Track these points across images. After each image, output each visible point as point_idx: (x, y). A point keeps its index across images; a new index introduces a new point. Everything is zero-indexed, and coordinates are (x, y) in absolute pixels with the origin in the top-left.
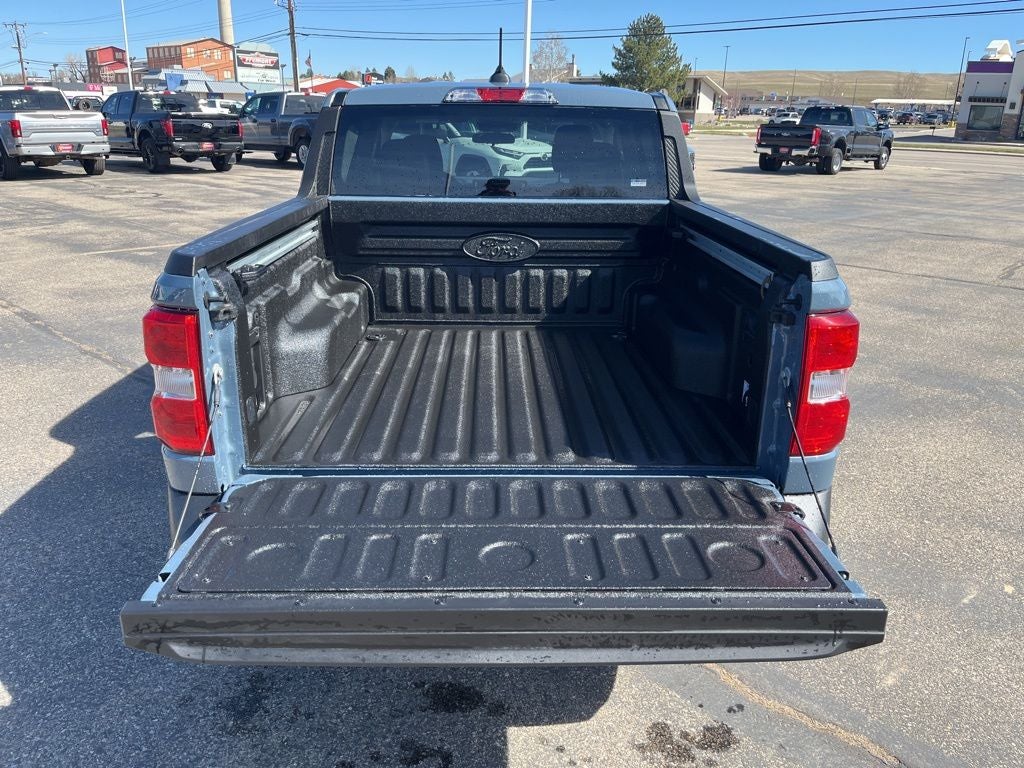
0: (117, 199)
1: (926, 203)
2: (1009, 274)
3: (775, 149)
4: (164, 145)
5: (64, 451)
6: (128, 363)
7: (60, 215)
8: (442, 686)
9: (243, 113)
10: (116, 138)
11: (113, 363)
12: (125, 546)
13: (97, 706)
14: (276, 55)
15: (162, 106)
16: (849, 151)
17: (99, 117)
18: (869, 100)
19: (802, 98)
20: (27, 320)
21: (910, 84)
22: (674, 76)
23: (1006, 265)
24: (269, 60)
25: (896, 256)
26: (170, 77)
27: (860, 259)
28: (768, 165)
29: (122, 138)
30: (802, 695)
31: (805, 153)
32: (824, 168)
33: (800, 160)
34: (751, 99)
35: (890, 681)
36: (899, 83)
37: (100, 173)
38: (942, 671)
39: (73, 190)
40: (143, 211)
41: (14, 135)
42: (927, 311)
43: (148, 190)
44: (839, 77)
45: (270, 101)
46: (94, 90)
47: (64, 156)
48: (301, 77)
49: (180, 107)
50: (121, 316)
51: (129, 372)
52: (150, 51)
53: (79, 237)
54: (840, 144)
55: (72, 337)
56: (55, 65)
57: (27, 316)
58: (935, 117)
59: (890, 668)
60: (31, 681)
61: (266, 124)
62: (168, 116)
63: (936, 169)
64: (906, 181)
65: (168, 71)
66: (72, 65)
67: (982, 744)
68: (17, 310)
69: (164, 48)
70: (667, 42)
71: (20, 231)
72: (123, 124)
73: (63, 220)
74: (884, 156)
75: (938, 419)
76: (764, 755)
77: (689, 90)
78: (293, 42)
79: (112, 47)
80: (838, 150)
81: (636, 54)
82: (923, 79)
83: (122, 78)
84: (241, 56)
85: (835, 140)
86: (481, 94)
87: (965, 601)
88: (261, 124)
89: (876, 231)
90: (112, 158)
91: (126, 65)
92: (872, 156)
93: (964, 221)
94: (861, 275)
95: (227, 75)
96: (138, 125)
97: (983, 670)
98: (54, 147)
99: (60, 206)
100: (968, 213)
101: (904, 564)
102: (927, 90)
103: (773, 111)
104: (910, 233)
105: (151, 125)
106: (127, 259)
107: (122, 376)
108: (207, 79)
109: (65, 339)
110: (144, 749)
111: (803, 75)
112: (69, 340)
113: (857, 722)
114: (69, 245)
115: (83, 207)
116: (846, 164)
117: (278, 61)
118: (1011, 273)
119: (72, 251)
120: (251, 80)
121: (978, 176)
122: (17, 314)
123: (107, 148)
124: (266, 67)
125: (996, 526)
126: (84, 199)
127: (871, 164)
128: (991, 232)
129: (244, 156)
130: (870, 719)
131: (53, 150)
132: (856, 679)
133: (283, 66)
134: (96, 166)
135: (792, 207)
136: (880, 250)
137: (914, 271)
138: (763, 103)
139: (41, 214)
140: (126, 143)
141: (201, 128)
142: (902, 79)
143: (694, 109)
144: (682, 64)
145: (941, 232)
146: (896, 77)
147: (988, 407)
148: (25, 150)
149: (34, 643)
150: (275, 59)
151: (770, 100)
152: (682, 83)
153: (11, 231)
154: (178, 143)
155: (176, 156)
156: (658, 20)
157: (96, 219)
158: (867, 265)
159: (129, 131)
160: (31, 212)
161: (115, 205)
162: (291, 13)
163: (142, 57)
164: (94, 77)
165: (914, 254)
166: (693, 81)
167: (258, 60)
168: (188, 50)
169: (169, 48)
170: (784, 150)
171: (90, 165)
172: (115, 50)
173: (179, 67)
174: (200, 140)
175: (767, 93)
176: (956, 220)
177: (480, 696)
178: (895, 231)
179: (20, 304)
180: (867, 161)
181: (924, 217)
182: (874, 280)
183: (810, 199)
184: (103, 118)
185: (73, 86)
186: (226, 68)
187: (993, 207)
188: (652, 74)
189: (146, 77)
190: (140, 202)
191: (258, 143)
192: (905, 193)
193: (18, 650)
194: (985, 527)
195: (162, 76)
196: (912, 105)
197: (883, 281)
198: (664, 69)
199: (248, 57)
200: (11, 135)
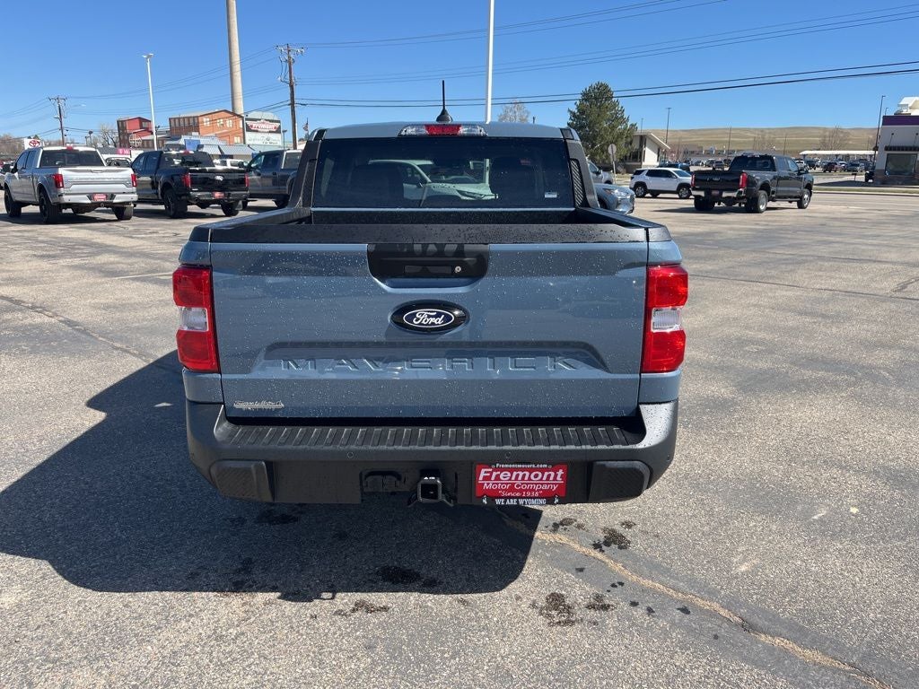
0: (142, 238)
1: (841, 234)
2: (903, 287)
3: (708, 192)
4: (183, 195)
5: (99, 416)
6: (151, 355)
7: (95, 250)
8: (389, 568)
9: (249, 169)
10: (143, 190)
11: (139, 356)
12: (148, 478)
13: (126, 579)
14: (279, 122)
15: (182, 163)
16: (773, 193)
17: (130, 172)
18: (798, 152)
19: (738, 151)
20: (69, 326)
21: (835, 138)
22: (622, 134)
23: (901, 281)
24: (272, 126)
25: (804, 275)
26: (189, 142)
27: (772, 277)
28: (703, 206)
29: (147, 190)
30: (671, 577)
31: (734, 194)
32: (752, 208)
33: (729, 201)
34: (693, 152)
35: (743, 568)
36: (825, 137)
37: (129, 218)
38: (787, 563)
39: (106, 231)
40: (164, 246)
41: (57, 186)
42: (824, 316)
43: (169, 231)
44: (770, 133)
45: (272, 158)
46: (123, 154)
47: (99, 204)
48: (300, 140)
49: (197, 164)
50: (145, 323)
51: (151, 361)
52: (172, 121)
53: (111, 266)
54: (765, 187)
55: (107, 338)
56: (91, 133)
57: (69, 323)
58: (858, 165)
59: (745, 560)
60: (75, 563)
61: (267, 177)
62: (187, 171)
63: (853, 208)
64: (826, 218)
65: (187, 138)
66: (105, 133)
67: (812, 611)
68: (61, 318)
69: (184, 118)
70: (615, 105)
71: (62, 262)
72: (150, 179)
73: (98, 254)
74: (806, 196)
75: (817, 393)
76: (635, 613)
77: (636, 146)
78: (293, 111)
79: (139, 118)
80: (764, 192)
81: (588, 116)
82: (846, 133)
83: (148, 143)
84: (249, 123)
85: (760, 183)
86: (428, 129)
87: (815, 517)
88: (264, 177)
89: (790, 256)
90: (139, 206)
91: (152, 133)
92: (795, 197)
93: (870, 248)
94: (771, 289)
95: (237, 140)
96: (162, 179)
97: (821, 563)
98: (91, 196)
99: (95, 244)
100: (875, 242)
101: (769, 492)
102: (850, 142)
103: (712, 162)
104: (821, 258)
105: (172, 179)
106: (150, 281)
107: (146, 364)
108: (220, 143)
109: (101, 339)
110: (161, 604)
111: (738, 131)
112: (104, 340)
113: (712, 594)
114: (103, 272)
115: (114, 244)
116: (771, 204)
117: (280, 127)
118: (904, 286)
119: (105, 276)
120: (256, 142)
121: (890, 213)
122: (60, 321)
123: (135, 197)
124: (270, 132)
125: (851, 468)
126: (115, 238)
127: (795, 204)
128: (893, 256)
129: (250, 204)
130: (723, 592)
131: (90, 199)
132: (716, 567)
133: (284, 131)
134: (126, 212)
135: (719, 238)
136: (791, 271)
137: (818, 287)
138: (703, 156)
139: (78, 249)
140: (150, 194)
141: (214, 180)
142: (827, 134)
143: (640, 161)
144: (629, 124)
145: (847, 257)
146: (821, 132)
147: (862, 385)
148: (66, 199)
149: (77, 539)
150: (278, 124)
151: (709, 153)
152: (629, 140)
153: (54, 261)
154: (194, 193)
155: (192, 204)
156: (607, 87)
157: (125, 253)
158: (777, 281)
159: (154, 184)
160: (71, 248)
161: (141, 242)
162: (292, 87)
163: (165, 126)
164: (123, 142)
165: (821, 273)
166: (638, 139)
167: (263, 126)
168: (205, 119)
169: (189, 118)
170: (715, 193)
171: (121, 212)
172: (141, 120)
173: (197, 134)
174: (212, 190)
175: (706, 148)
176: (863, 247)
177: (418, 575)
178: (807, 256)
179: (64, 315)
180: (791, 202)
181: (836, 245)
182: (780, 293)
183: (736, 233)
184: (132, 173)
185: (105, 150)
186: (235, 135)
187: (899, 237)
188: (603, 132)
189: (168, 143)
190: (162, 240)
191: (262, 192)
192: (822, 228)
193: (65, 544)
194: (842, 468)
195: (182, 142)
196: (837, 155)
197: (789, 293)
198: (613, 128)
199: (254, 124)
200: (54, 186)
